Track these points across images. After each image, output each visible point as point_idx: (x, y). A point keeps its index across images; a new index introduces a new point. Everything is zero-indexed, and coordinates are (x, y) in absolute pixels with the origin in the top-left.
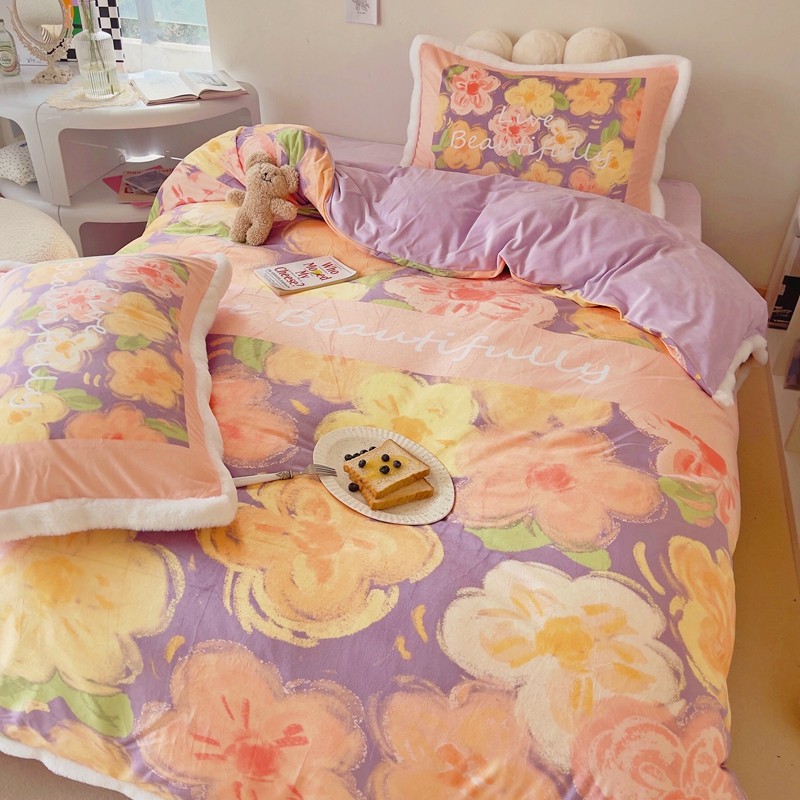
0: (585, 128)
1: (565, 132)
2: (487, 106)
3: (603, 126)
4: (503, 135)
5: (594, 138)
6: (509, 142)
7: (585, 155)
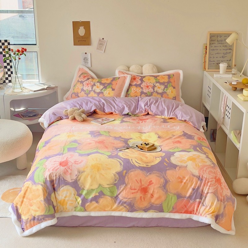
0: (164, 85)
1: (160, 86)
2: (139, 82)
3: (168, 84)
4: (145, 88)
5: (166, 87)
6: (147, 89)
7: (165, 91)
